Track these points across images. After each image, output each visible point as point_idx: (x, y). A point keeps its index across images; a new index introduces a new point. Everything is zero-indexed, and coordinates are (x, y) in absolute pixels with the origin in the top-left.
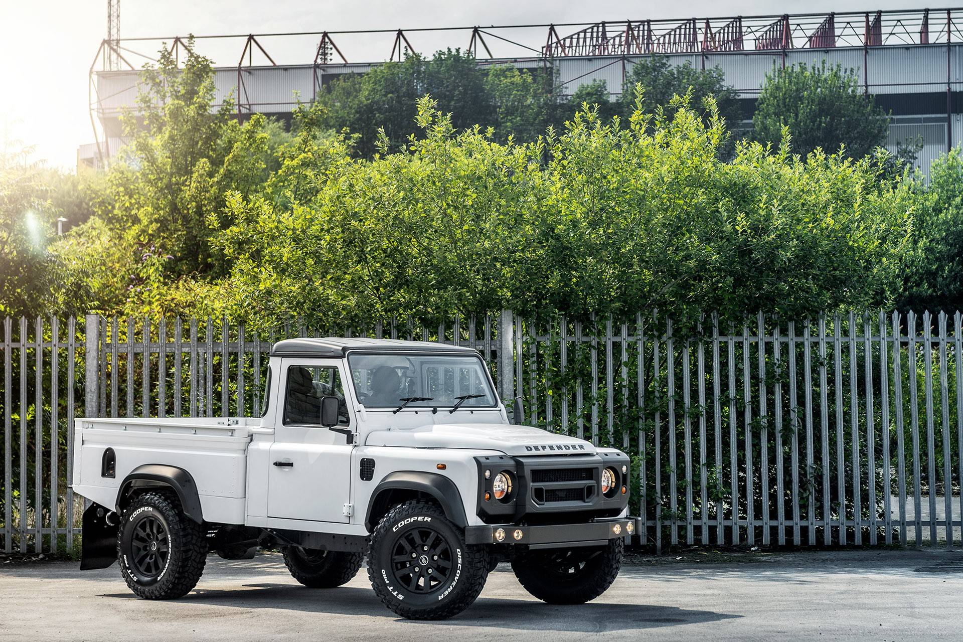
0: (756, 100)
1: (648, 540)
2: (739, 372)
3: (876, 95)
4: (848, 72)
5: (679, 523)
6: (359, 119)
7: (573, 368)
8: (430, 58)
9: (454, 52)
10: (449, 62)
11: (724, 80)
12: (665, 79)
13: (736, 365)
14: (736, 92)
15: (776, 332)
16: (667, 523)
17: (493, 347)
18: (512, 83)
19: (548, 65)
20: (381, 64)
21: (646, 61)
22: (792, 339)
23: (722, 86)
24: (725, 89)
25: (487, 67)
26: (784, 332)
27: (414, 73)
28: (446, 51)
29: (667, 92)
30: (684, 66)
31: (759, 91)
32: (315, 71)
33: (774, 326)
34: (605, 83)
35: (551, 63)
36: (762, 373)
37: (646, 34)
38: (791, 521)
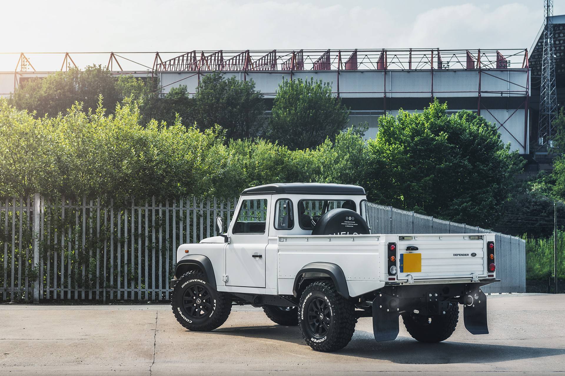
0: (273, 99)
1: (100, 297)
2: (143, 223)
3: (342, 98)
4: (326, 85)
5: (114, 290)
6: (39, 105)
7: (67, 219)
8: (84, 70)
9: (98, 67)
10: (95, 72)
11: (255, 87)
12: (221, 85)
13: (142, 220)
14: (262, 94)
15: (161, 205)
16: (109, 290)
17: (31, 210)
18: (132, 86)
19: (154, 76)
20: (54, 73)
21: (210, 75)
22: (167, 208)
23: (254, 91)
24: (255, 92)
25: (117, 76)
26: (164, 205)
27: (73, 78)
28: (92, 66)
29: (222, 93)
30: (232, 78)
31: (275, 94)
32: (15, 76)
33: (159, 202)
34: (186, 87)
35: (156, 75)
36: (153, 224)
37: (219, 59)
38: (165, 290)
